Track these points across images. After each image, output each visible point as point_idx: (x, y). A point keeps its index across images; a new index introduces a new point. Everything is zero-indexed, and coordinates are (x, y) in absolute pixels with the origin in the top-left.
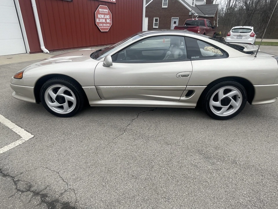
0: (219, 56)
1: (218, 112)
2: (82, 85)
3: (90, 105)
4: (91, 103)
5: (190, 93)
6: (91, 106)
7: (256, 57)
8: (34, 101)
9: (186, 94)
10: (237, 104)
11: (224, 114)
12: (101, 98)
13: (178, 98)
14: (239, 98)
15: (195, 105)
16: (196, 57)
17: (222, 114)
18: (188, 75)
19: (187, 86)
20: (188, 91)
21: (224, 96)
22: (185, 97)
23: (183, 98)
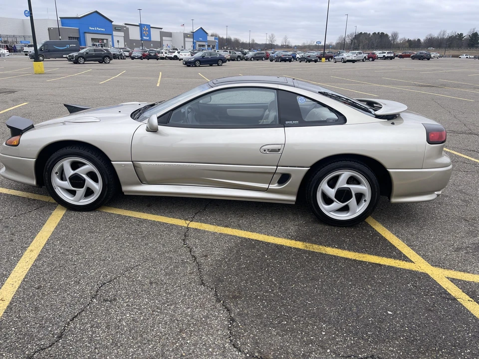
0: (331, 121)
2: (111, 159)
3: (123, 193)
4: (125, 188)
5: (284, 178)
6: (125, 194)
7: (393, 124)
8: (34, 183)
9: (279, 181)
12: (142, 181)
13: (265, 186)
15: (294, 198)
16: (294, 122)
18: (279, 150)
20: (281, 175)
22: (277, 184)
23: (274, 186)
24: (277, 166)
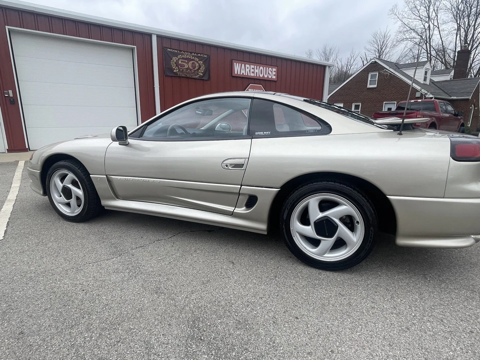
0: (312, 131)
1: (313, 248)
2: (90, 173)
4: (104, 203)
5: (252, 201)
6: (105, 208)
7: (400, 134)
9: (246, 203)
10: (355, 239)
11: (325, 255)
13: (231, 209)
14: (358, 222)
16: (265, 133)
17: (322, 254)
18: (242, 165)
19: (242, 187)
20: (247, 197)
21: (321, 215)
22: (245, 208)
23: (241, 210)
24: (241, 186)
